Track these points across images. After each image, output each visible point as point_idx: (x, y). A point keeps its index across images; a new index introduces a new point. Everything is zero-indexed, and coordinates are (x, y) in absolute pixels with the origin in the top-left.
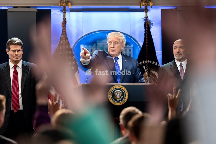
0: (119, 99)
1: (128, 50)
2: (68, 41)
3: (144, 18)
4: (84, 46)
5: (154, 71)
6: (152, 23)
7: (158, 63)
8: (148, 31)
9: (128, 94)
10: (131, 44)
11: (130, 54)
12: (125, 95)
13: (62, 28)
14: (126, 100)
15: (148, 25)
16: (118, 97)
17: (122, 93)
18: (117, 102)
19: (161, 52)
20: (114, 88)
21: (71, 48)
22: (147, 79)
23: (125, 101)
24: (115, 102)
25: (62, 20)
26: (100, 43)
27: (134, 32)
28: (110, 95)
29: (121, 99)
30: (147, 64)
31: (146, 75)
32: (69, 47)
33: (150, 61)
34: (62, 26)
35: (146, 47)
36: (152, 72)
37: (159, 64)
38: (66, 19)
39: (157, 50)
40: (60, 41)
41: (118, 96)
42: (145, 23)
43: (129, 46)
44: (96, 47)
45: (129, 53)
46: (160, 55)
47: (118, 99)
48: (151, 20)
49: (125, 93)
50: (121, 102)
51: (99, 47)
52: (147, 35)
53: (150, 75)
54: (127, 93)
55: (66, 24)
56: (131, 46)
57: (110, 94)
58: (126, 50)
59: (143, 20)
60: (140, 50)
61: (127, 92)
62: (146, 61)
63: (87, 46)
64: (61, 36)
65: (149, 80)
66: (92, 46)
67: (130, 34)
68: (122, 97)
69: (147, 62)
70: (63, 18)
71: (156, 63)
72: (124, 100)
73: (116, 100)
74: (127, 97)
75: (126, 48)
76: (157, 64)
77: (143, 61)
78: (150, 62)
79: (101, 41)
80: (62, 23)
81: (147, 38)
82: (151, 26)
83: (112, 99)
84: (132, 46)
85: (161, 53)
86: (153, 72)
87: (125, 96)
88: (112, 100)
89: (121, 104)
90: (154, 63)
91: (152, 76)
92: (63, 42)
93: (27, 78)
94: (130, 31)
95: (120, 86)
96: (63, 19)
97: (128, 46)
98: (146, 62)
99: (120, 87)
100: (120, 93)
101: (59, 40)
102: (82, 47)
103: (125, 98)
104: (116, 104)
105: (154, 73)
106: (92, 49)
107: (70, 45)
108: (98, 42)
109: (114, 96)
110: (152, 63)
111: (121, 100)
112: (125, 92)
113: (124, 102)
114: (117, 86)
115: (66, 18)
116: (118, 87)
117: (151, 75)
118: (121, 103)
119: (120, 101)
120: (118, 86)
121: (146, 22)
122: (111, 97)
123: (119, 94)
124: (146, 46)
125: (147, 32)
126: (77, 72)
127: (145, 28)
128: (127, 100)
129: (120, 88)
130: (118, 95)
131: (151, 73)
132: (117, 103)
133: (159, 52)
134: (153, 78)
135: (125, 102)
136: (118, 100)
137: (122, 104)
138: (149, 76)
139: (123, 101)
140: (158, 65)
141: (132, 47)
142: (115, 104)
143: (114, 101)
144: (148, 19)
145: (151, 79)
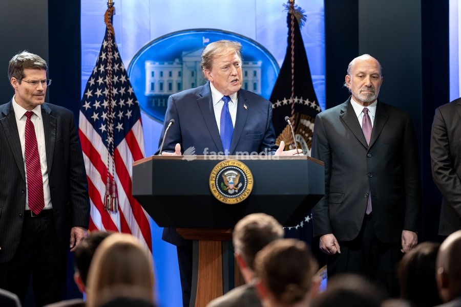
0: (233, 190)
1: (250, 73)
2: (119, 55)
3: (286, 4)
4: (154, 64)
5: (307, 120)
6: (304, 14)
7: (317, 103)
8: (294, 33)
9: (252, 180)
10: (258, 61)
11: (256, 82)
12: (247, 182)
13: (105, 26)
14: (248, 193)
15: (295, 20)
16: (231, 186)
17: (240, 178)
18: (229, 197)
19: (323, 77)
20: (223, 165)
21: (125, 70)
22: (293, 139)
23: (247, 195)
24: (225, 196)
25: (106, 8)
26: (188, 56)
27: (263, 34)
28: (213, 182)
29: (237, 191)
30: (293, 106)
31: (291, 129)
32: (121, 67)
33: (300, 98)
34: (105, 20)
35: (291, 68)
36: (304, 124)
37: (319, 105)
38: (114, 6)
39: (314, 74)
40: (101, 54)
41: (231, 183)
42: (289, 15)
43: (254, 63)
44: (180, 66)
45: (253, 81)
46: (322, 84)
47: (231, 190)
48: (302, 8)
49: (246, 178)
50: (238, 196)
51: (186, 66)
52: (293, 41)
53: (299, 129)
54: (251, 177)
55: (114, 16)
56: (256, 63)
57: (214, 179)
58: (246, 74)
59: (284, 8)
60: (277, 76)
61: (251, 174)
62: (290, 99)
63: (160, 64)
64: (103, 42)
65: (297, 140)
66: (172, 64)
67: (256, 39)
68: (240, 185)
69: (294, 101)
70: (108, 3)
71: (312, 102)
72: (243, 192)
73: (226, 192)
74: (250, 187)
75: (246, 70)
76: (315, 105)
77: (285, 99)
78: (299, 101)
79: (191, 53)
80: (106, 15)
81: (293, 47)
82: (301, 21)
83: (218, 190)
84: (260, 63)
85: (323, 80)
86: (306, 123)
87: (247, 184)
88: (218, 192)
89: (237, 201)
90: (307, 102)
91: (304, 132)
92: (106, 56)
93: (56, 140)
94: (256, 30)
95: (236, 162)
96: (107, 6)
97: (251, 64)
98: (291, 101)
99: (235, 165)
100: (235, 177)
101: (99, 52)
102: (149, 65)
103: (246, 187)
104: (226, 201)
105: (307, 125)
106: (170, 70)
107: (123, 61)
108: (185, 56)
109: (222, 184)
110: (304, 102)
111: (238, 193)
112: (246, 176)
113: (243, 196)
114: (228, 162)
115: (113, 4)
116: (230, 164)
117: (301, 130)
118: (239, 199)
119: (235, 193)
120: (231, 162)
121: (291, 13)
122: (216, 186)
123: (234, 179)
124: (291, 66)
125: (293, 35)
126: (138, 122)
127: (289, 26)
128: (250, 192)
129: (236, 167)
130: (231, 181)
131: (302, 124)
132: (229, 199)
133: (318, 78)
134: (307, 135)
135: (245, 197)
136: (230, 192)
137: (239, 201)
138: (297, 131)
139: (241, 194)
140: (316, 107)
141: (260, 67)
142: (224, 202)
143: (221, 194)
144: (295, 5)
145: (301, 139)
